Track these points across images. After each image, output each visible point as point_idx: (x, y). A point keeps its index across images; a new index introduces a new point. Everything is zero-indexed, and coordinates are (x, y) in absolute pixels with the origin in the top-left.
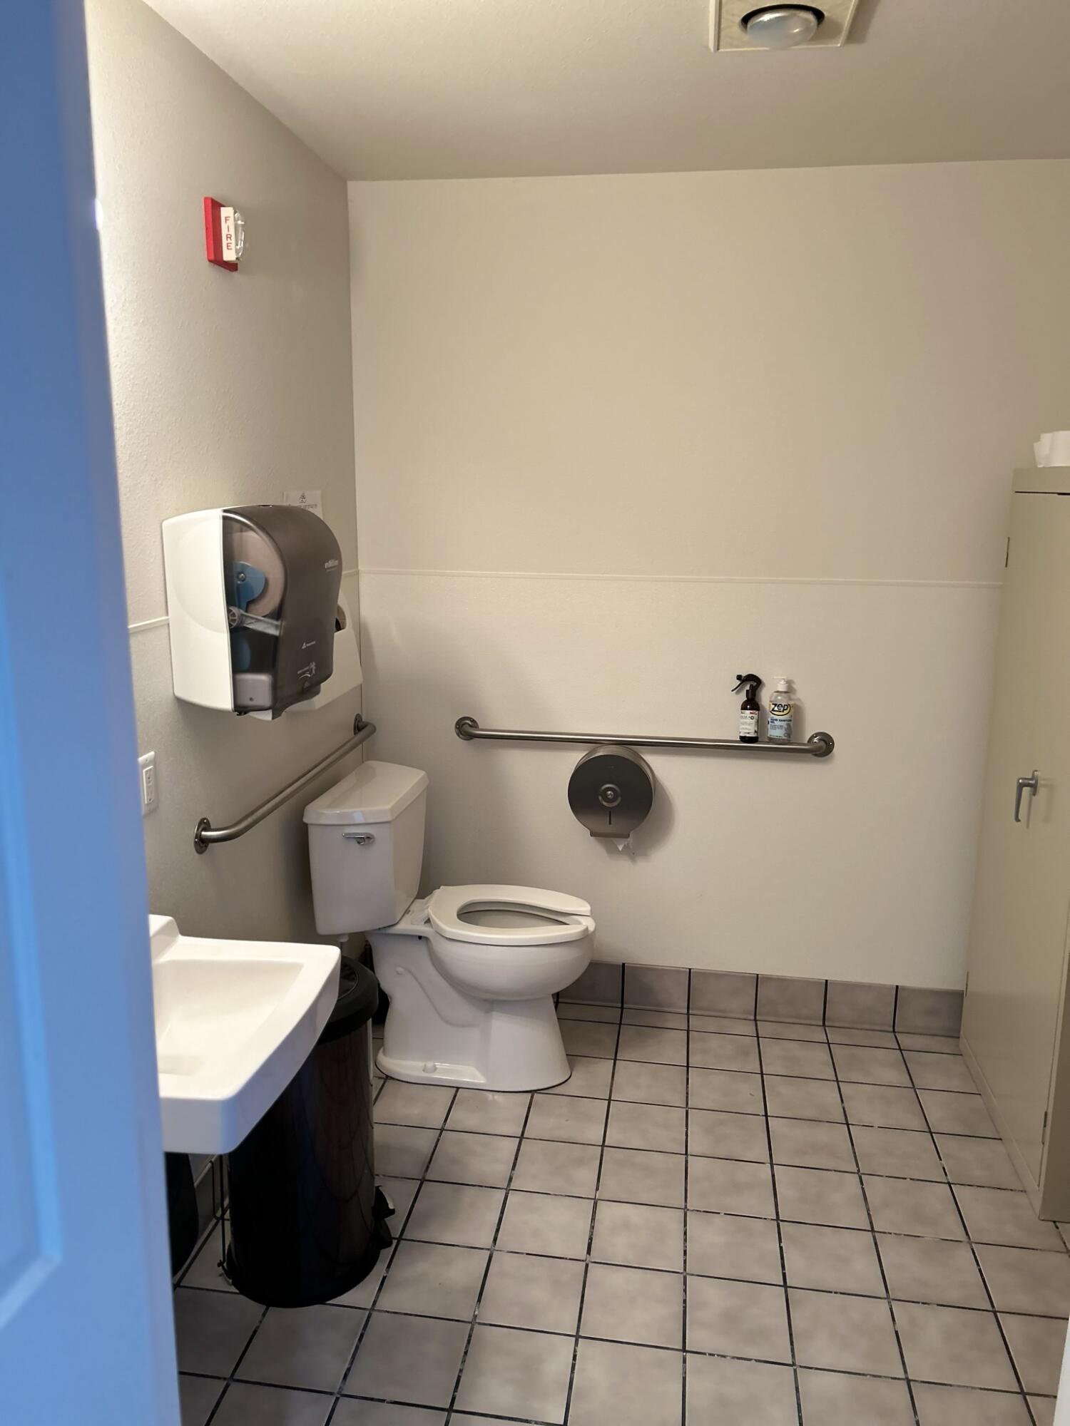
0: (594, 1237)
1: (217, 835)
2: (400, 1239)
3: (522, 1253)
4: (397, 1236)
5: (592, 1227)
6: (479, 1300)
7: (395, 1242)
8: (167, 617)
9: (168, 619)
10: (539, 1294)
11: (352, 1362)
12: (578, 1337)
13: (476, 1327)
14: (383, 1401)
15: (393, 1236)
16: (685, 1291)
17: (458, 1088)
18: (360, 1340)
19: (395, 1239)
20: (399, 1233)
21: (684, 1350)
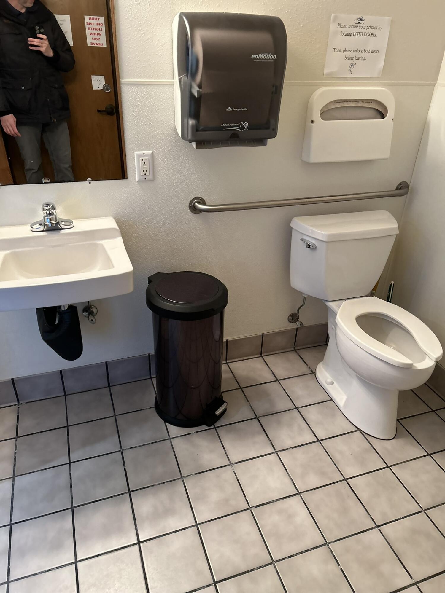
0: (270, 504)
1: (206, 209)
2: (215, 428)
3: (237, 477)
4: (216, 426)
5: (277, 500)
6: (197, 474)
7: (213, 427)
8: (173, 81)
9: (174, 82)
10: (215, 496)
11: (139, 446)
12: (197, 525)
13: (180, 481)
14: (124, 466)
15: (215, 424)
16: (260, 567)
17: (332, 400)
18: (153, 443)
19: (214, 426)
20: (217, 426)
21: (215, 583)
